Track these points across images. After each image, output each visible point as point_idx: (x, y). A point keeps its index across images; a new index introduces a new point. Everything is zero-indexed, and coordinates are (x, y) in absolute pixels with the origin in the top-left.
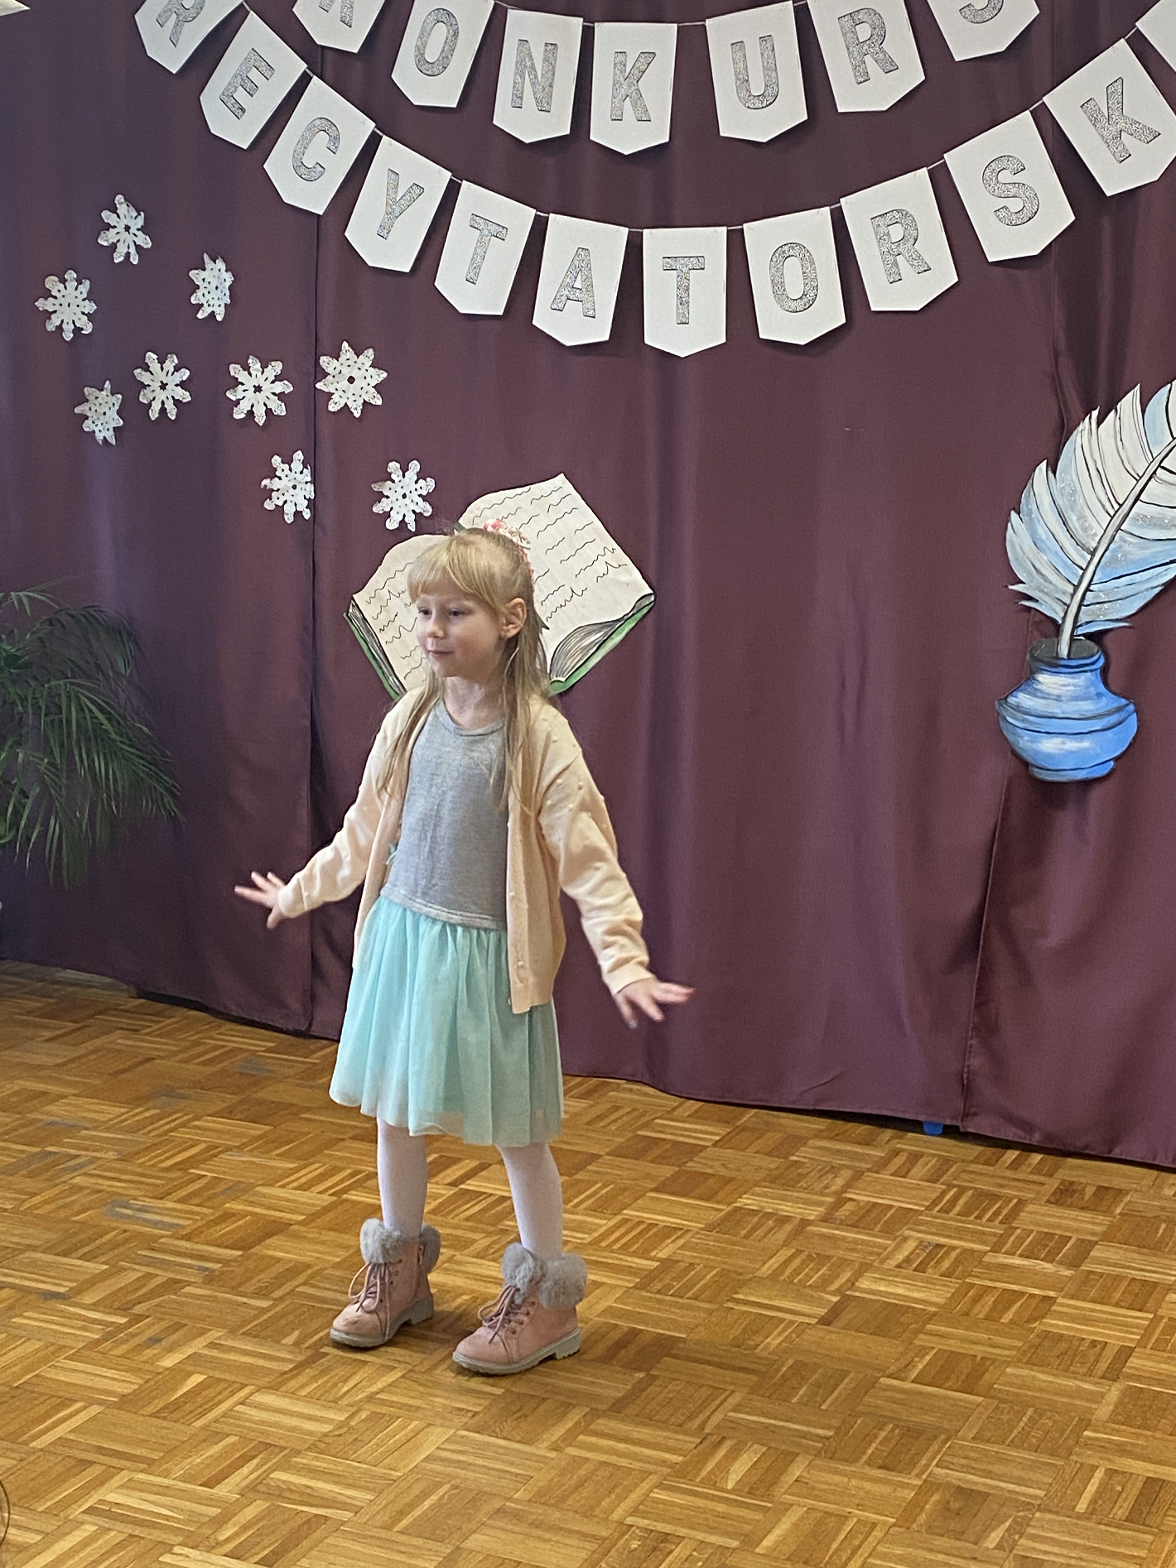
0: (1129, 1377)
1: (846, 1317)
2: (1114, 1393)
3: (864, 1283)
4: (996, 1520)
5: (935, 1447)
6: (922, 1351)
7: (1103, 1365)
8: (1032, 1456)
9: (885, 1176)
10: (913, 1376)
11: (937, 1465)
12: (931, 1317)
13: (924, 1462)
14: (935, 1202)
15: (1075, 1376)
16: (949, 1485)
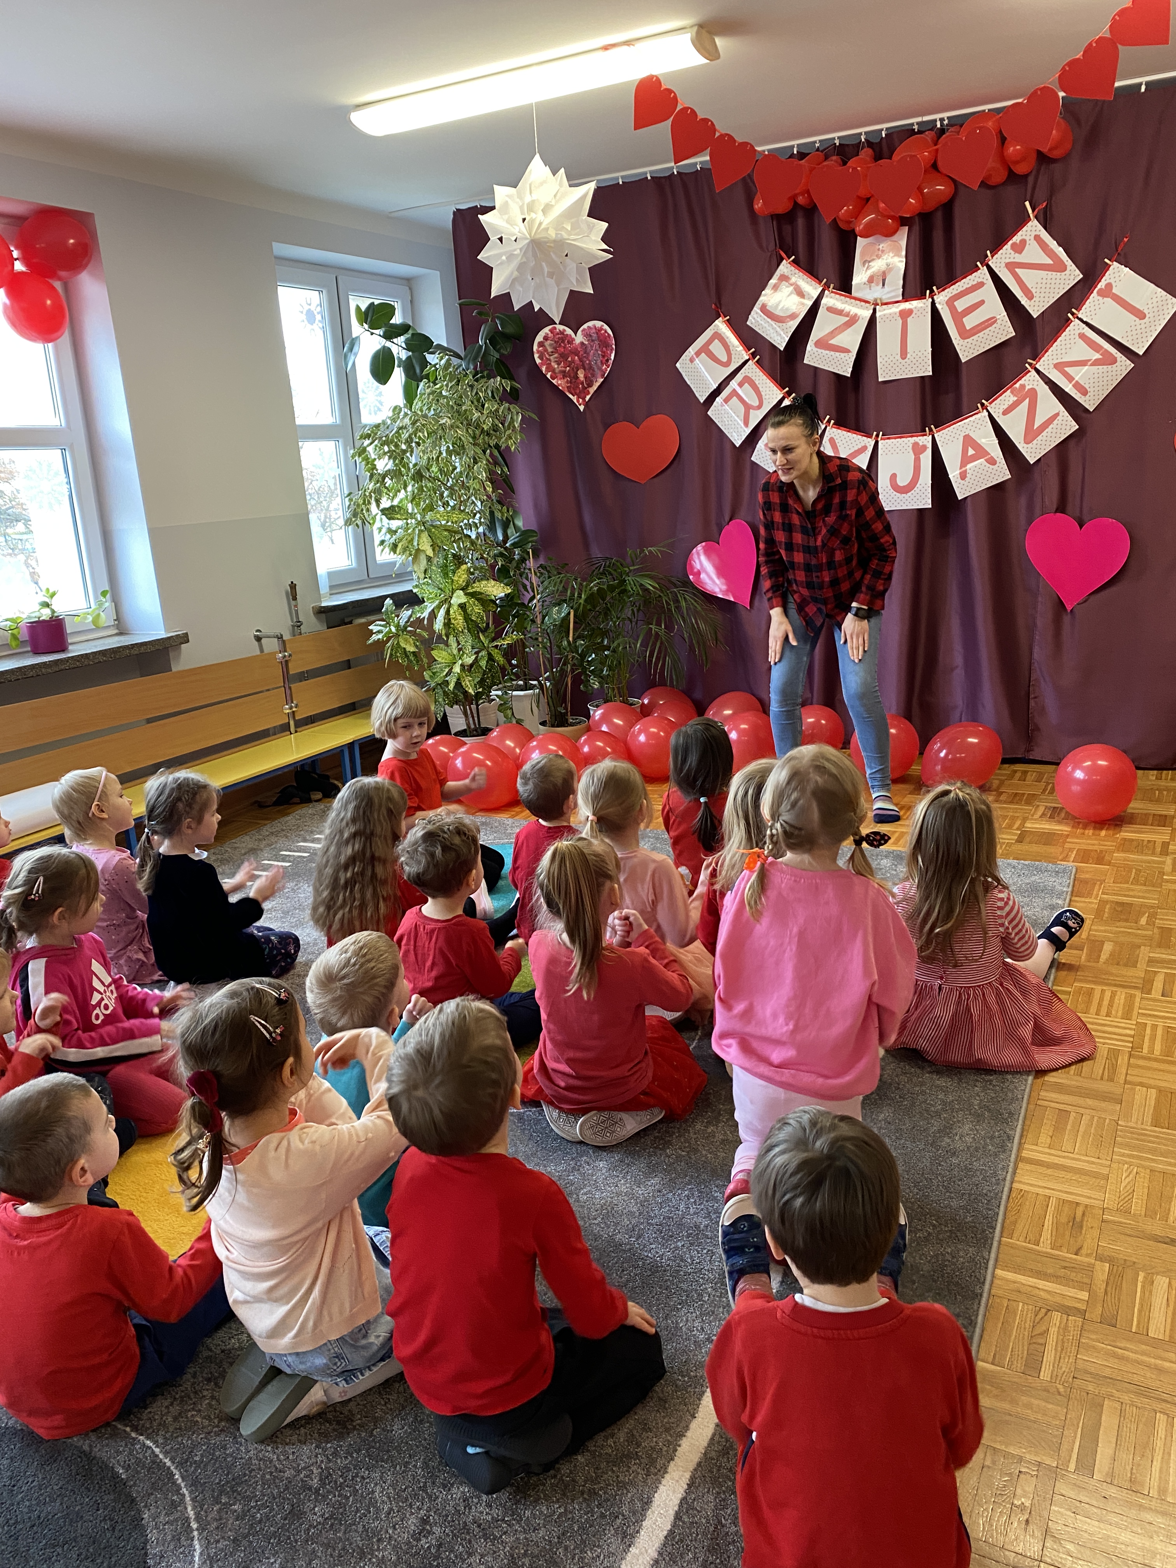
0: (1172, 853)
1: (1027, 839)
2: (1169, 860)
3: (1028, 825)
4: (1140, 914)
5: (1097, 887)
6: (1071, 850)
7: (1158, 850)
8: (1145, 888)
9: (1015, 781)
10: (1072, 859)
11: (1103, 893)
12: (1067, 836)
13: (1095, 893)
14: (1044, 790)
15: (1146, 854)
16: (1112, 902)
